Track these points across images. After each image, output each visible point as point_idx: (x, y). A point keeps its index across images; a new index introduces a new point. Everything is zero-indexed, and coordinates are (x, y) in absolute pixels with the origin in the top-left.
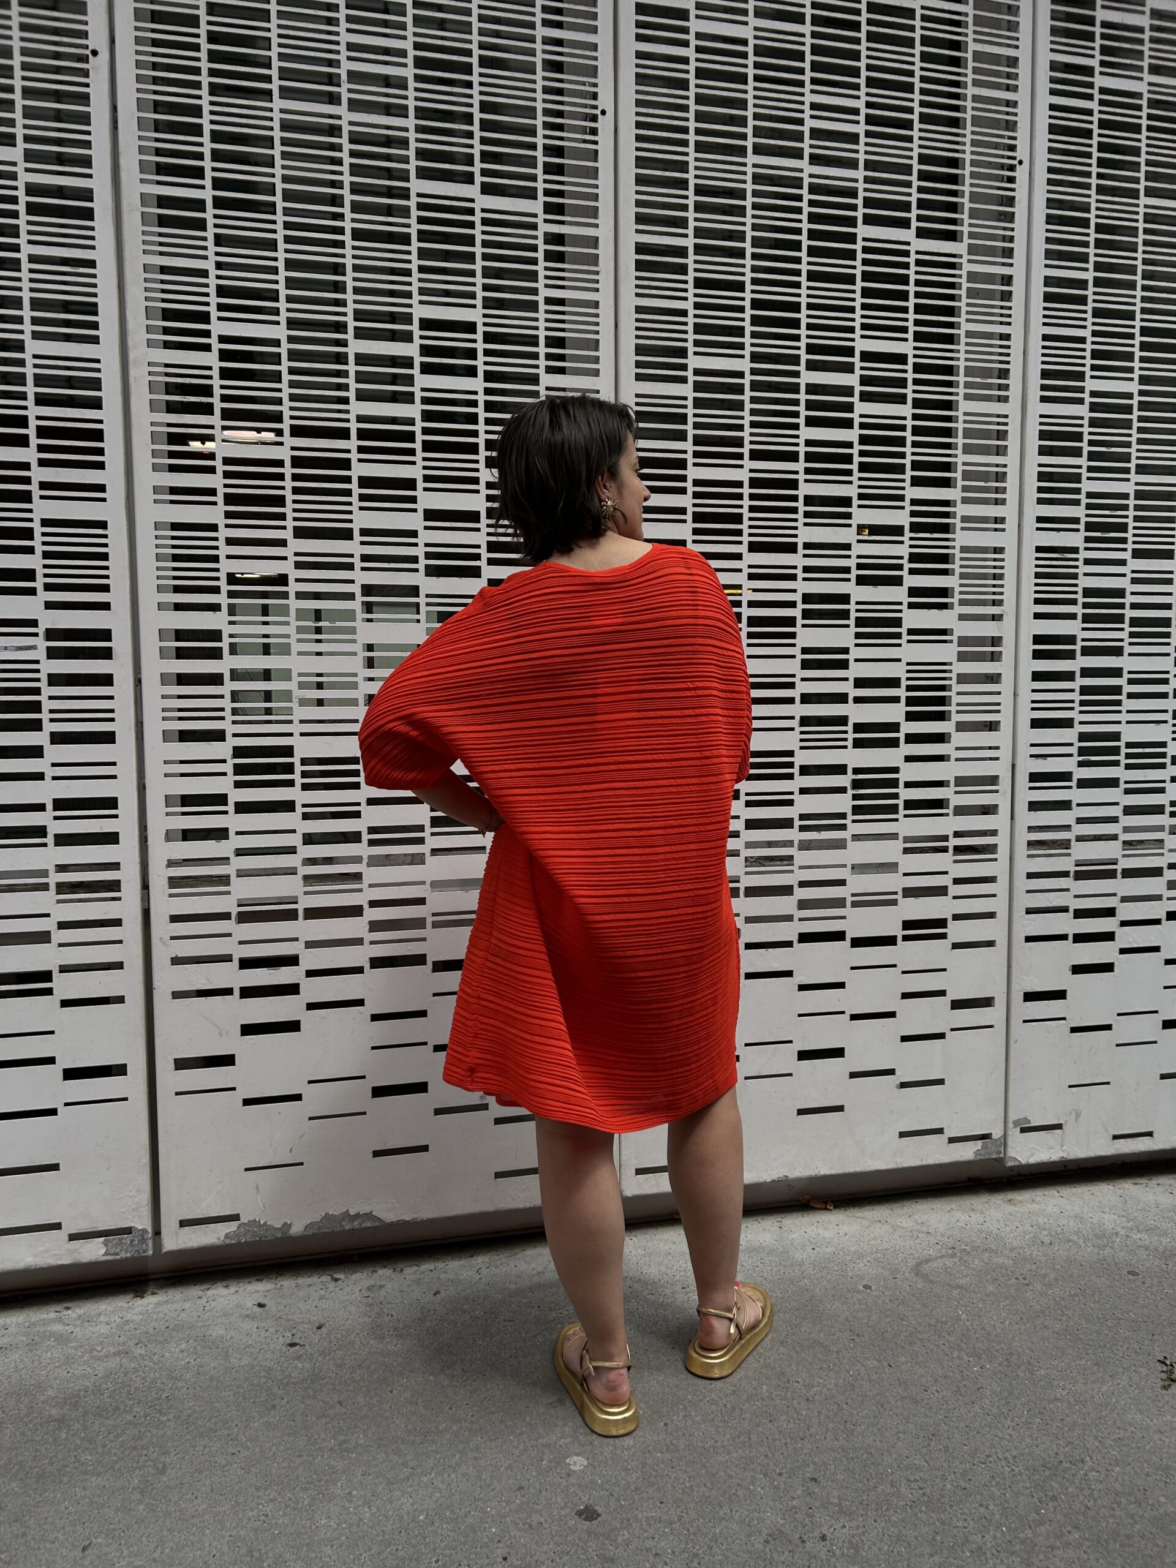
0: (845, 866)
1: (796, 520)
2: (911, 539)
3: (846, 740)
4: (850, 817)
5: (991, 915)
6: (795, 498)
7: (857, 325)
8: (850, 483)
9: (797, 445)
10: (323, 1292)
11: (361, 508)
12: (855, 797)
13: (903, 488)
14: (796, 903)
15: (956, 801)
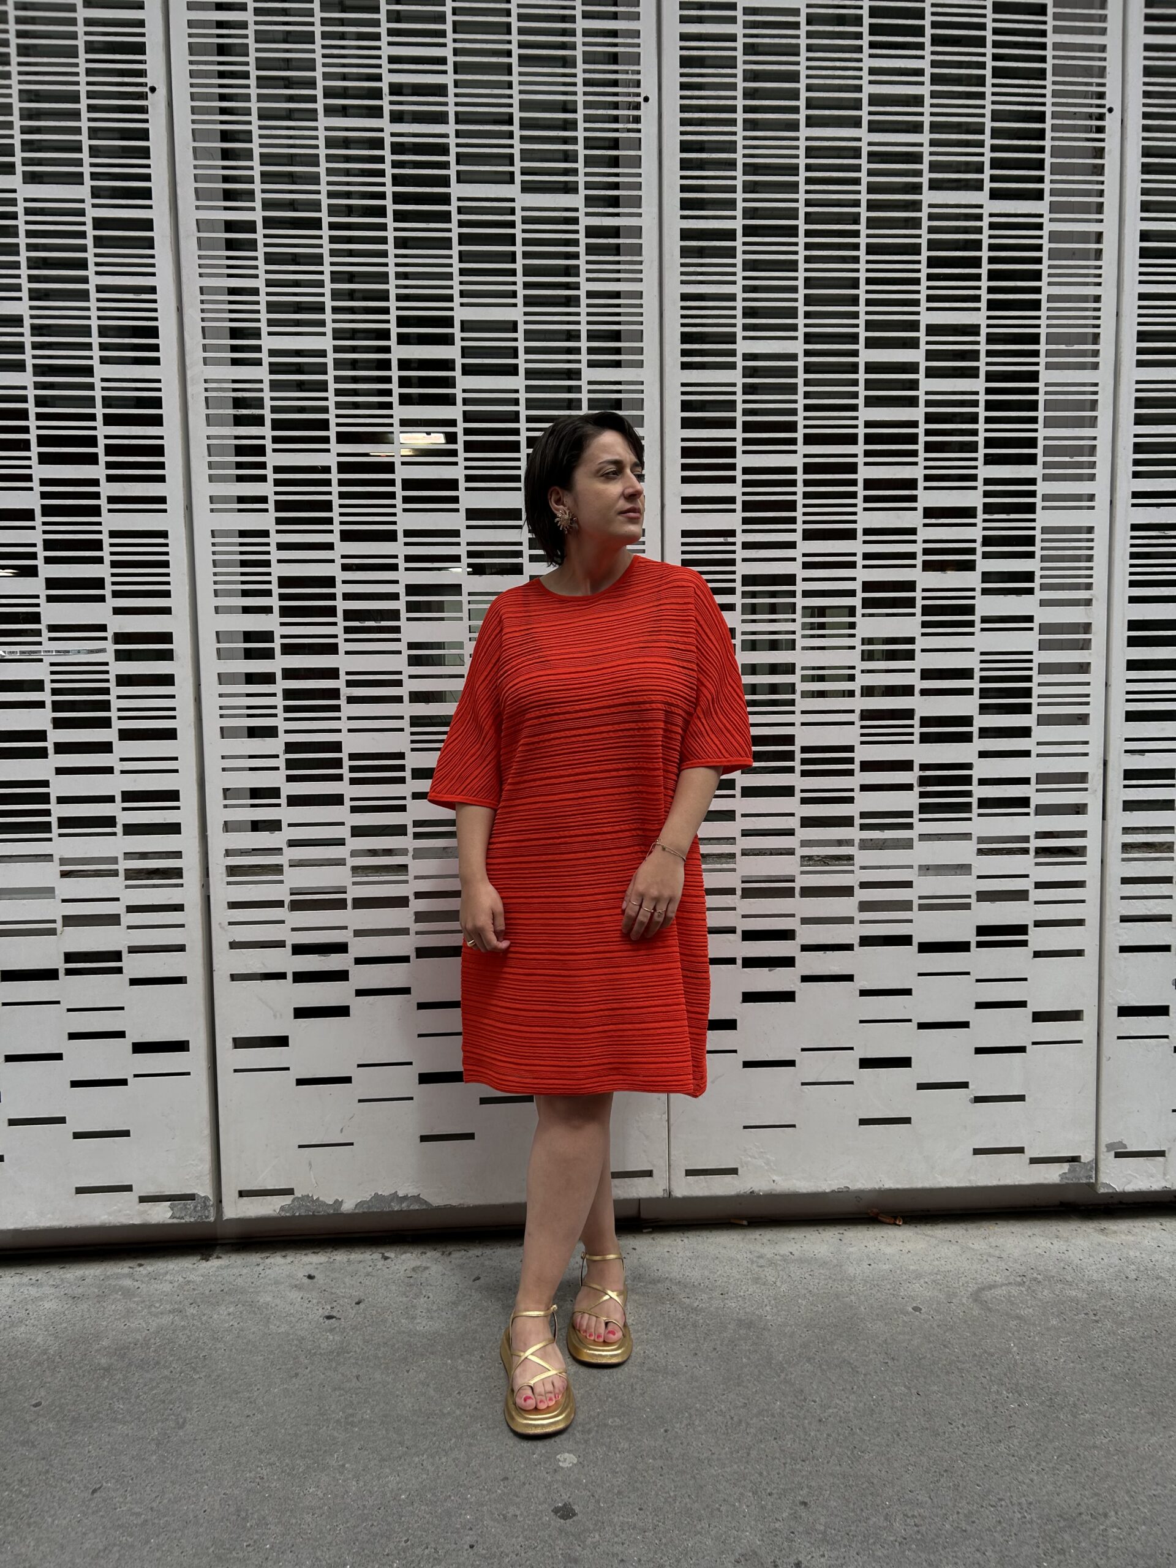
0: (911, 867)
1: (855, 505)
2: (985, 521)
3: (912, 734)
4: (917, 815)
5: (1080, 922)
6: (854, 483)
7: (922, 297)
8: (916, 464)
9: (856, 427)
10: (370, 1269)
11: (405, 510)
12: (923, 795)
13: (976, 467)
14: (857, 905)
15: (1037, 799)
